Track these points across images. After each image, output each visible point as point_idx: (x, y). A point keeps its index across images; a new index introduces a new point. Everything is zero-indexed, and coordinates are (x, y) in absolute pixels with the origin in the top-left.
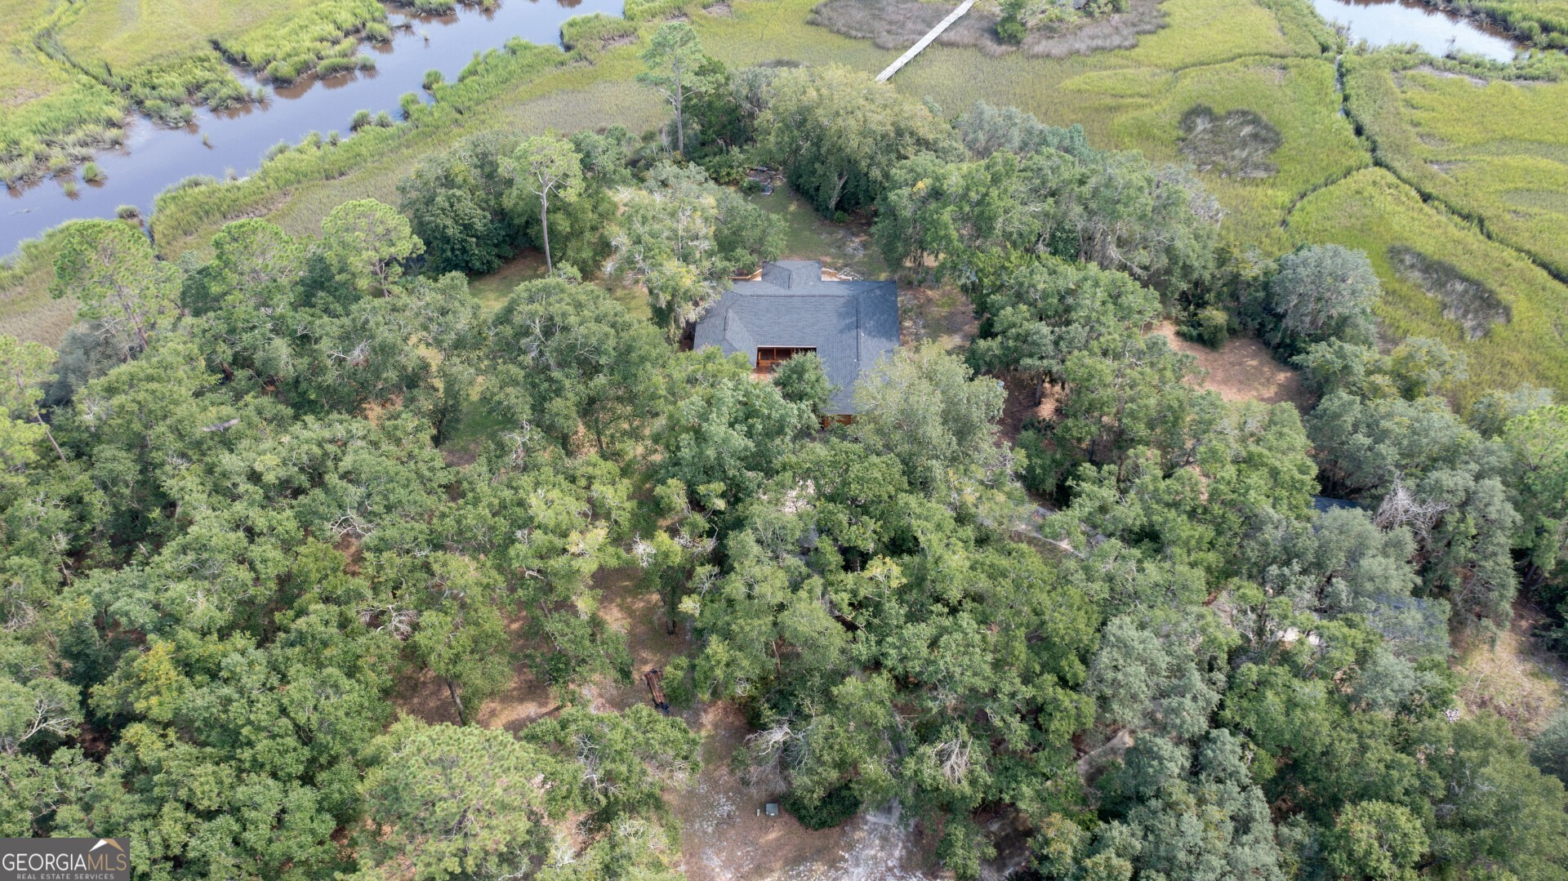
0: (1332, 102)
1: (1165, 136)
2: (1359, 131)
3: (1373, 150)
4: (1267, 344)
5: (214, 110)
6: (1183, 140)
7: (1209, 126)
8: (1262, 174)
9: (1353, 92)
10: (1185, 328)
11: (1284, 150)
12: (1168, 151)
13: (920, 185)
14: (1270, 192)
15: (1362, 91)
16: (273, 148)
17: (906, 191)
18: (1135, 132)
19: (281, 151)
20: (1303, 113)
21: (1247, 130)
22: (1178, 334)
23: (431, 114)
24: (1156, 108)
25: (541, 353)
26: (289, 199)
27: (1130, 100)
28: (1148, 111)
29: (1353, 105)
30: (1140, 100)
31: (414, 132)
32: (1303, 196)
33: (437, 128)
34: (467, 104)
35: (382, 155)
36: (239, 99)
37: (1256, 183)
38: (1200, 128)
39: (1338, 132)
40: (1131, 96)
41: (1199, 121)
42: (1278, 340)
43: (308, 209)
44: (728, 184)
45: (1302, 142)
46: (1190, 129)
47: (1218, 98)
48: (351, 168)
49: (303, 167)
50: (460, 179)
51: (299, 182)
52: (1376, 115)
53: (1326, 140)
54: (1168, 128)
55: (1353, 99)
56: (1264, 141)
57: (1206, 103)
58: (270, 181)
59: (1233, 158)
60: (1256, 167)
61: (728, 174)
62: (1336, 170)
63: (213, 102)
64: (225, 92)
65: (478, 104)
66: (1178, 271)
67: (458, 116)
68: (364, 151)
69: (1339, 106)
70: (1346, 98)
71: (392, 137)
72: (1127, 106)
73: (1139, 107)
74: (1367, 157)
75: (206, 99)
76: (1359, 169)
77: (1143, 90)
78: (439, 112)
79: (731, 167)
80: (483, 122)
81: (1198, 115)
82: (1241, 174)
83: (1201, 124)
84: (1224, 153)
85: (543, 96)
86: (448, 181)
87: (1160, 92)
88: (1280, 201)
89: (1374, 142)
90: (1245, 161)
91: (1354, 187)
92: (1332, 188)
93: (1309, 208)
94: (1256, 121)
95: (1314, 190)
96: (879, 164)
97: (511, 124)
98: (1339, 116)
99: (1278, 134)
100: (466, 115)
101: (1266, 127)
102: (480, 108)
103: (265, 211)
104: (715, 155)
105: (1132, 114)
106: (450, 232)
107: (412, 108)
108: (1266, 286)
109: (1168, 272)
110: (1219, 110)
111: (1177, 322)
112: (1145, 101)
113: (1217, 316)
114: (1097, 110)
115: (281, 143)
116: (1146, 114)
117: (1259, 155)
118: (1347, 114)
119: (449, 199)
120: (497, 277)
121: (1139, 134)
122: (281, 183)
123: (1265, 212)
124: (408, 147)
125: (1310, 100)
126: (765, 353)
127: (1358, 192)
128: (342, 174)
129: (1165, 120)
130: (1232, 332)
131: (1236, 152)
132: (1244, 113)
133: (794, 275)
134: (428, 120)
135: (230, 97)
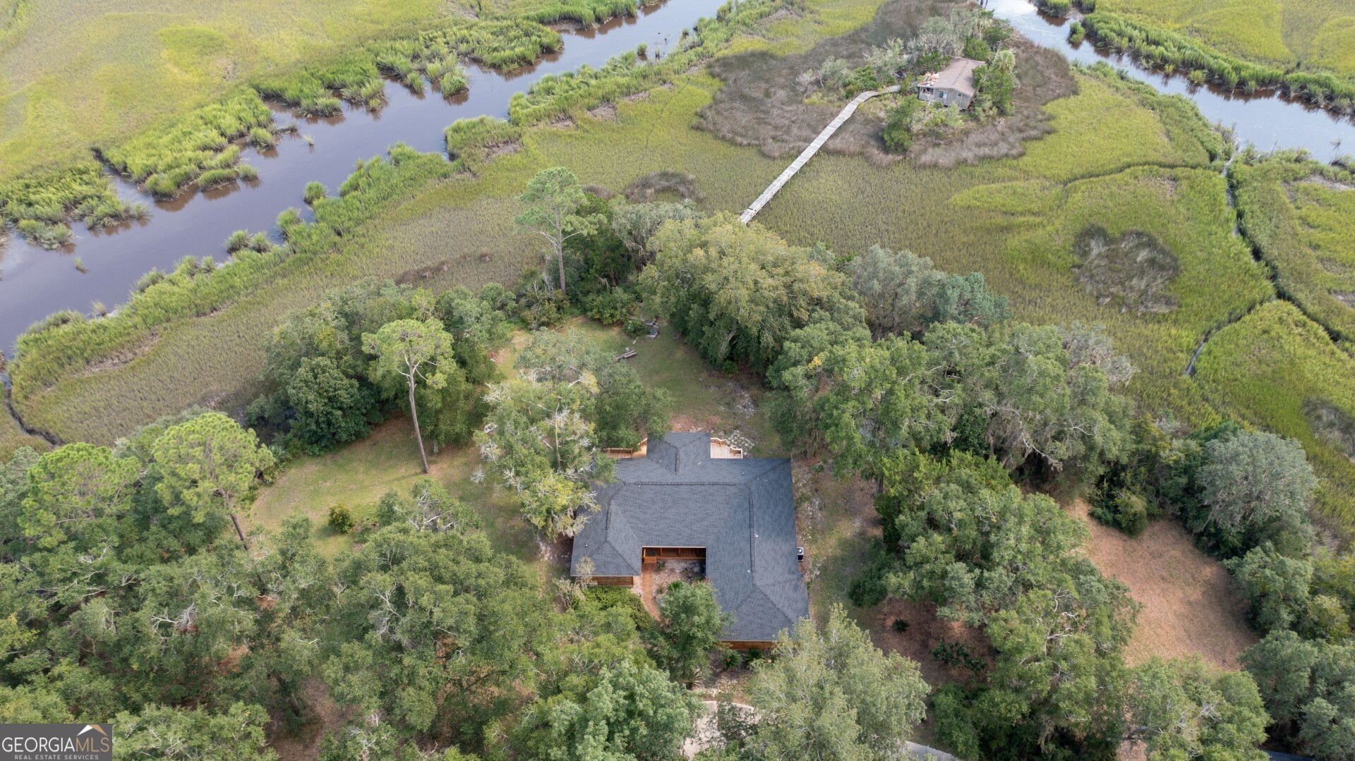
0: (1227, 220)
1: (1060, 262)
2: (1257, 254)
3: (1273, 278)
4: (1190, 531)
5: (91, 228)
6: (1079, 267)
7: (1103, 250)
8: (1162, 309)
9: (1247, 208)
10: (1099, 511)
11: (1184, 279)
12: (1063, 280)
13: (817, 361)
14: (1173, 331)
15: (1256, 207)
16: (146, 278)
17: (800, 370)
18: (1029, 257)
19: (154, 282)
20: (1199, 234)
21: (1143, 255)
22: (1092, 515)
23: (309, 236)
24: (1049, 228)
25: (391, 630)
26: (156, 340)
27: (1022, 219)
28: (1040, 232)
29: (1249, 224)
30: (1032, 219)
31: (292, 257)
32: (1207, 335)
33: (315, 253)
34: (346, 224)
35: (256, 286)
36: (115, 216)
37: (1159, 320)
38: (1095, 252)
39: (1237, 257)
40: (1022, 214)
41: (1093, 243)
42: (1201, 529)
43: (176, 354)
44: (610, 326)
45: (1201, 269)
46: (1085, 254)
47: (1111, 216)
48: (223, 302)
49: (173, 302)
50: (325, 344)
51: (168, 320)
52: (1273, 236)
53: (1226, 268)
54: (1062, 253)
55: (1248, 216)
56: (1162, 268)
57: (1101, 223)
58: (137, 319)
59: (1131, 288)
60: (1157, 299)
61: (612, 316)
62: (1241, 305)
63: (89, 221)
64: (102, 209)
65: (357, 224)
66: (1095, 457)
67: (337, 239)
68: (237, 281)
69: (1233, 225)
70: (1240, 215)
71: (267, 265)
72: (1019, 226)
73: (1031, 227)
74: (1269, 286)
75: (82, 216)
76: (1261, 303)
77: (1035, 207)
78: (318, 233)
79: (616, 309)
80: (362, 246)
81: (1092, 236)
82: (1142, 309)
83: (1096, 248)
84: (1122, 284)
85: (424, 215)
86: (312, 349)
87: (1051, 209)
88: (1185, 341)
89: (1274, 268)
90: (1144, 293)
91: (1261, 326)
92: (1237, 325)
93: (1217, 351)
94: (1151, 244)
95: (1219, 328)
96: (771, 329)
97: (391, 248)
98: (1234, 236)
99: (1176, 260)
100: (346, 237)
101: (1162, 251)
102: (360, 230)
103: (130, 356)
104: (599, 292)
105: (1027, 236)
106: (312, 407)
107: (292, 229)
108: (1187, 470)
109: (1086, 458)
110: (1113, 231)
111: (1090, 501)
112: (1038, 220)
113: (1136, 502)
114: (989, 231)
115: (153, 273)
116: (1039, 235)
117: (1158, 286)
118: (1242, 232)
119: (313, 370)
120: (368, 443)
121: (1034, 260)
122: (150, 321)
123: (1171, 356)
124: (284, 276)
125: (1205, 219)
126: (651, 552)
127: (1265, 332)
128: (214, 309)
129: (1058, 242)
130: (1151, 516)
131: (1134, 281)
132: (1139, 234)
133: (682, 455)
134: (306, 244)
135: (107, 215)
